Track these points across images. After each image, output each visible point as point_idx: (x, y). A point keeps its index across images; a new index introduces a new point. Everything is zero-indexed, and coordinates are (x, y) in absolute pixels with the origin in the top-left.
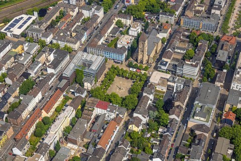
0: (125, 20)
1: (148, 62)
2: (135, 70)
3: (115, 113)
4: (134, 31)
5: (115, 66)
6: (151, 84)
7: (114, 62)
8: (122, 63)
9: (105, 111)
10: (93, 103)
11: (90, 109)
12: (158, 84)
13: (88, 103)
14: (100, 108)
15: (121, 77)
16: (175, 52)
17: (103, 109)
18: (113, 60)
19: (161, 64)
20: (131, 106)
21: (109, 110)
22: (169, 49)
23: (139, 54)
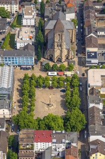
0: (9, 6)
1: (67, 58)
2: (55, 73)
3: (64, 143)
4: (30, 19)
5: (30, 75)
6: (93, 89)
7: (21, 68)
8: (33, 68)
9: (50, 144)
10: (28, 138)
11: (28, 146)
12: (102, 86)
13: (22, 139)
14: (41, 142)
15: (42, 89)
16: (98, 36)
17: (46, 142)
18: (19, 66)
19: (89, 57)
20: (80, 127)
21: (54, 140)
22: (92, 34)
23: (55, 50)
